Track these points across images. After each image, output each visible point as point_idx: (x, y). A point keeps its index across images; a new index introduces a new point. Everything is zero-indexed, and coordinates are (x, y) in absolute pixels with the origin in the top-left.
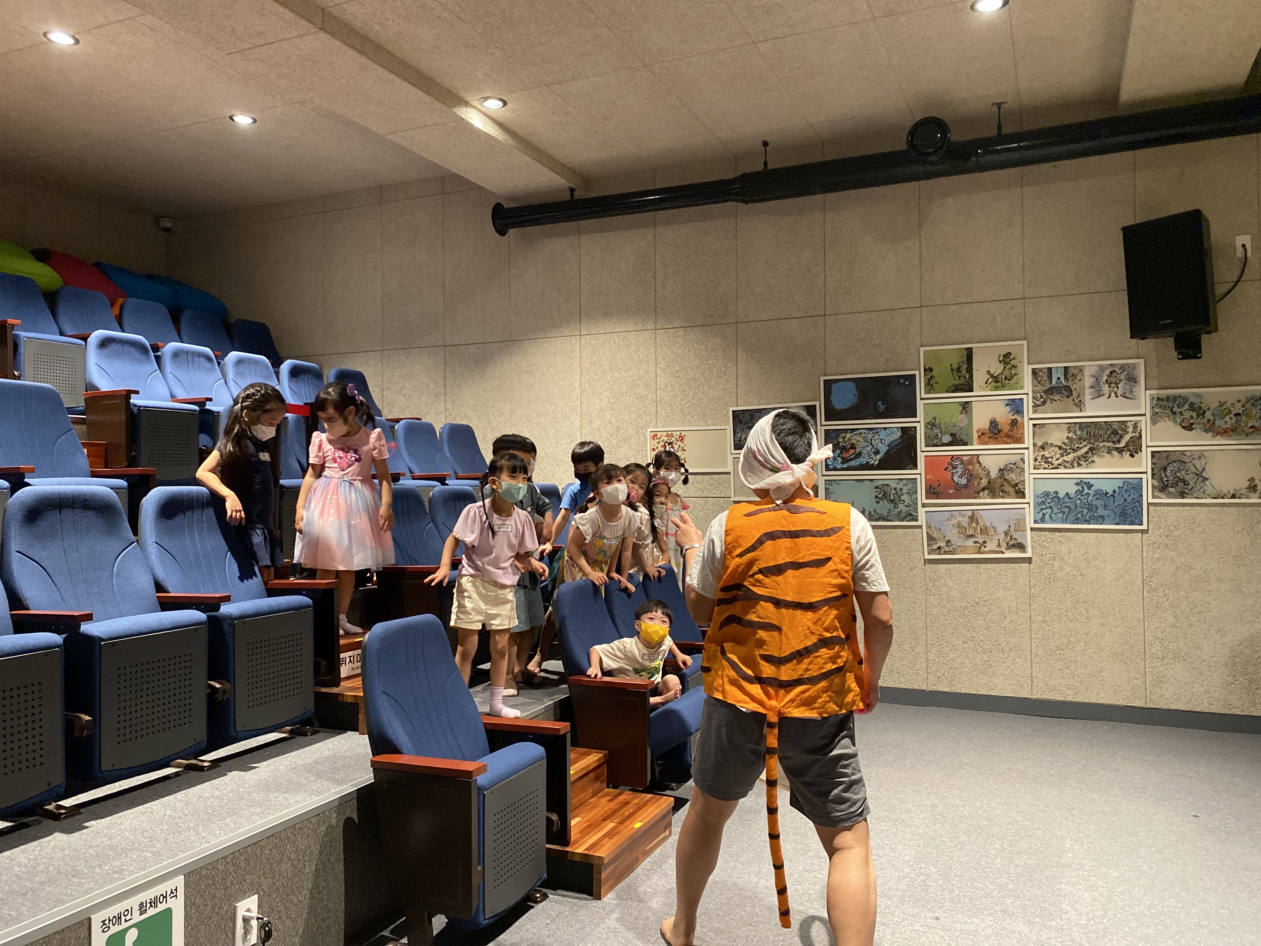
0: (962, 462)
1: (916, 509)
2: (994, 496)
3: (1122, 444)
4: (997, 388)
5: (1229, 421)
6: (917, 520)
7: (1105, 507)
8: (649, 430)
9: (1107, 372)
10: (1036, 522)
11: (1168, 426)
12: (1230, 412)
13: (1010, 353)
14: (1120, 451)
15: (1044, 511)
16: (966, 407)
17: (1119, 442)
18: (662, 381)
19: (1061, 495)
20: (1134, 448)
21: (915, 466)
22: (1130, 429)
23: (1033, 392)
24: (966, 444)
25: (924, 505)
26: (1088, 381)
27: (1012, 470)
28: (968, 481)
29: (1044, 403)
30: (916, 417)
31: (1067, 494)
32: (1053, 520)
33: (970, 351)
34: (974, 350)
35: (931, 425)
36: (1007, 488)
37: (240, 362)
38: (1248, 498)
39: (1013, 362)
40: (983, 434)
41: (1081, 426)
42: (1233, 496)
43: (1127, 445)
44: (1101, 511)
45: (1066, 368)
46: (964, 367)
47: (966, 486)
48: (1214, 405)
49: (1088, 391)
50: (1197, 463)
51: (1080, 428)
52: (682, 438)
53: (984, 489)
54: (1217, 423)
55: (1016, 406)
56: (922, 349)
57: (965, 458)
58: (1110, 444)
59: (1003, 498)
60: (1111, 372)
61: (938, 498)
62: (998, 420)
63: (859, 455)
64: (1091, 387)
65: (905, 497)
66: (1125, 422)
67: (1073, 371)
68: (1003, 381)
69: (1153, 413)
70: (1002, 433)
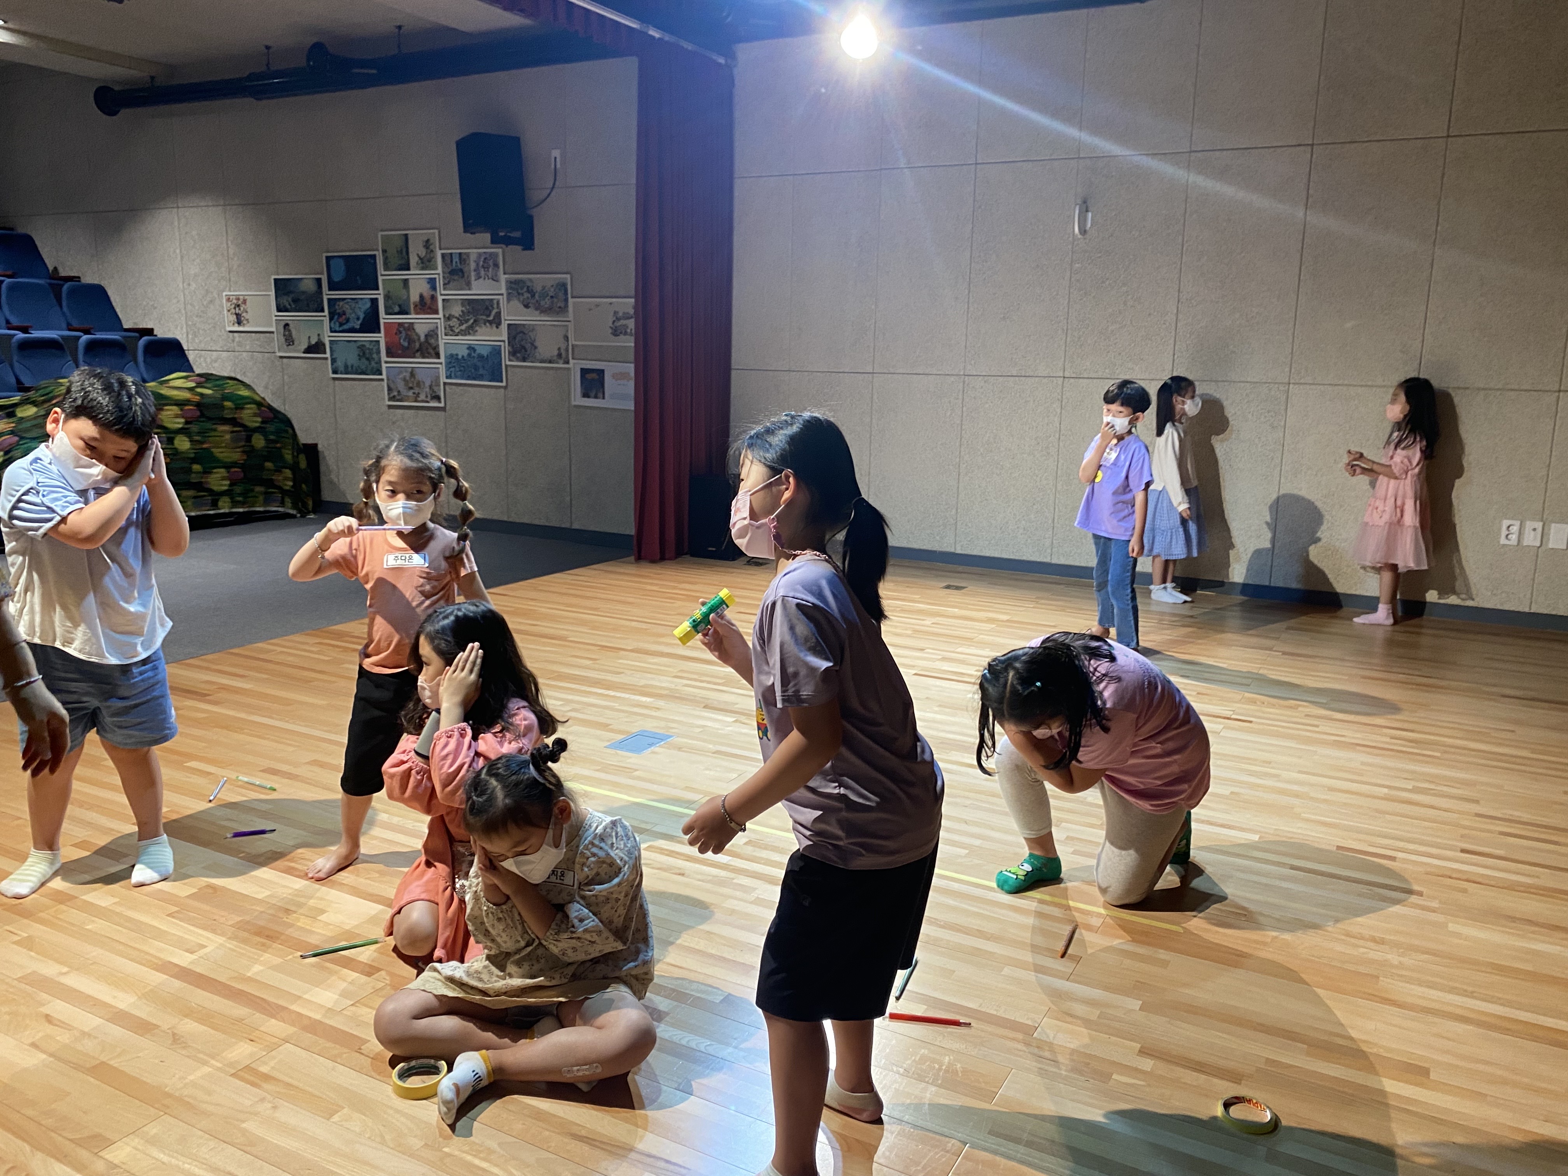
0: (404, 328)
1: (381, 366)
2: (424, 357)
3: (491, 318)
4: (423, 269)
5: (546, 302)
6: (381, 374)
7: (483, 367)
8: (224, 294)
9: (482, 258)
10: (447, 378)
11: (516, 304)
12: (548, 295)
13: (427, 240)
14: (491, 322)
15: (453, 369)
16: (406, 282)
17: (489, 316)
18: (231, 251)
19: (460, 357)
20: (497, 322)
21: (379, 332)
22: (495, 306)
23: (443, 272)
24: (407, 313)
25: (386, 362)
26: (473, 265)
27: (431, 336)
28: (409, 344)
29: (449, 282)
30: (377, 289)
31: (463, 357)
32: (456, 377)
33: (406, 237)
34: (409, 237)
35: (387, 297)
36: (431, 351)
38: (557, 363)
39: (431, 247)
40: (416, 306)
41: (470, 301)
42: (550, 362)
43: (494, 319)
44: (481, 372)
45: (460, 254)
46: (404, 250)
47: (408, 348)
48: (539, 288)
49: (473, 274)
50: (530, 334)
51: (469, 304)
52: (245, 302)
53: (418, 351)
54: (542, 303)
55: (433, 284)
56: (380, 234)
57: (406, 325)
58: (484, 317)
59: (428, 358)
60: (485, 259)
61: (393, 357)
62: (424, 295)
63: (348, 320)
64: (475, 270)
65: (375, 356)
66: (492, 300)
67: (464, 257)
68: (426, 263)
69: (509, 294)
70: (426, 306)
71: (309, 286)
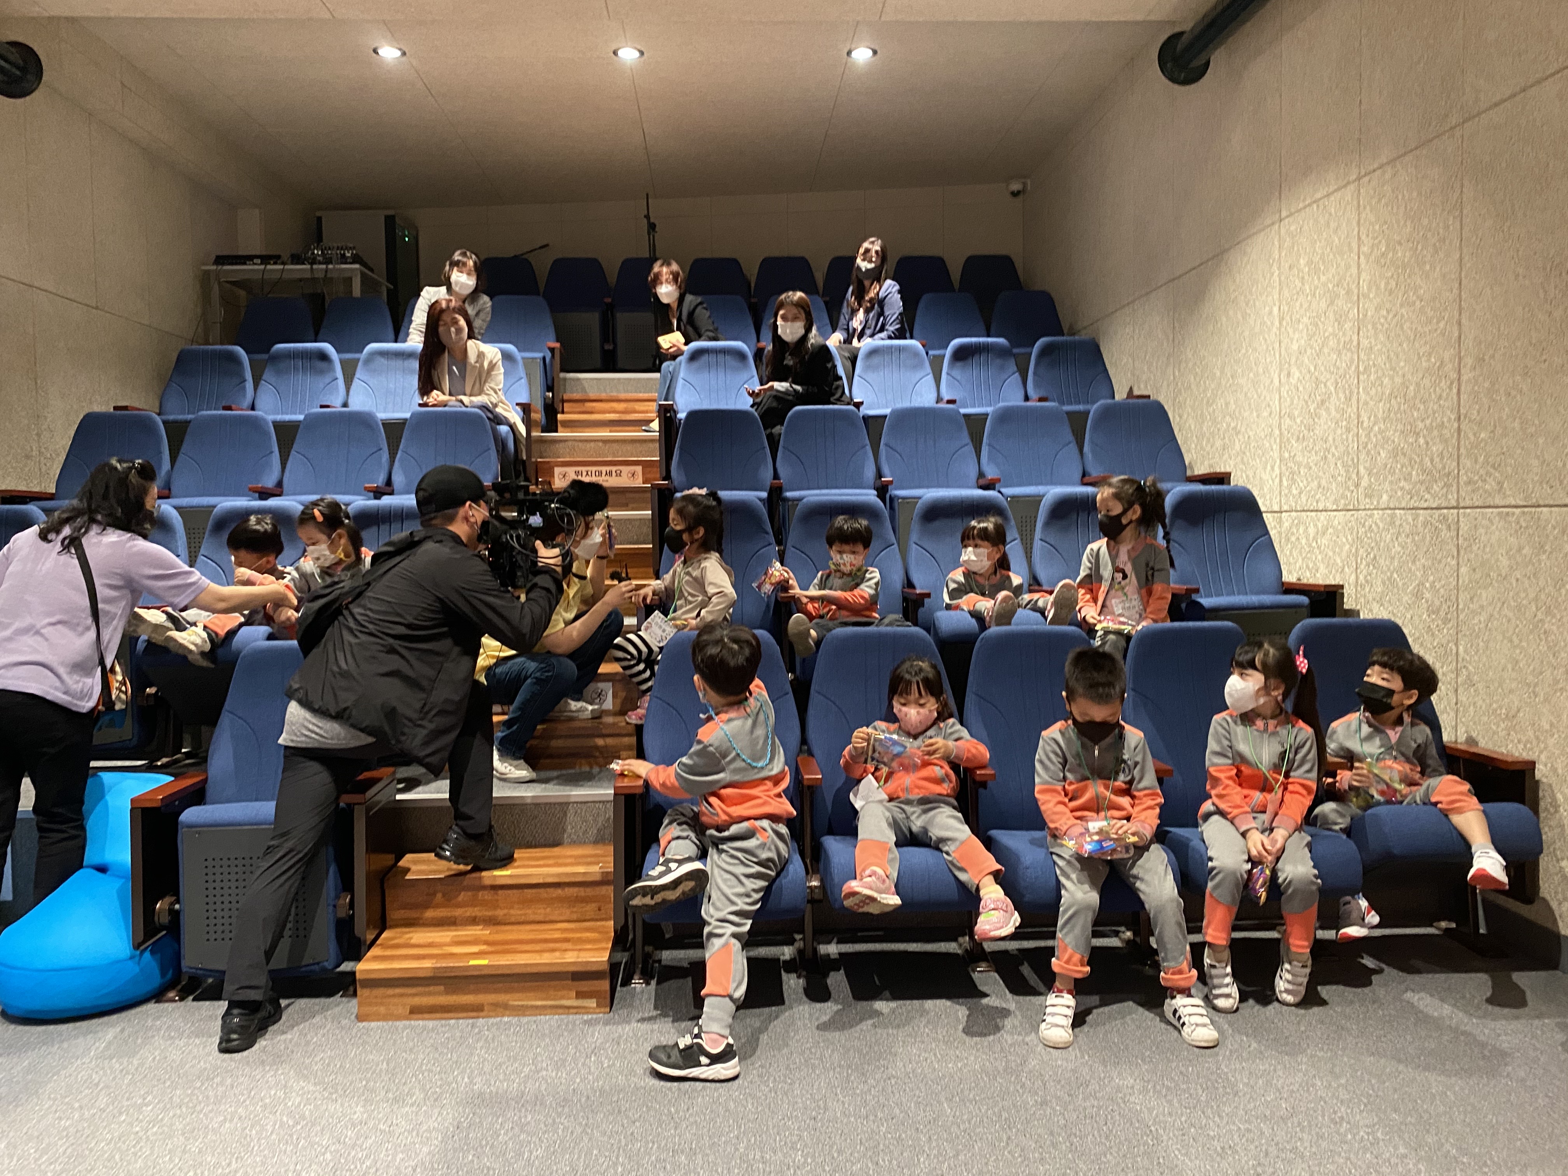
37: (873, 352)
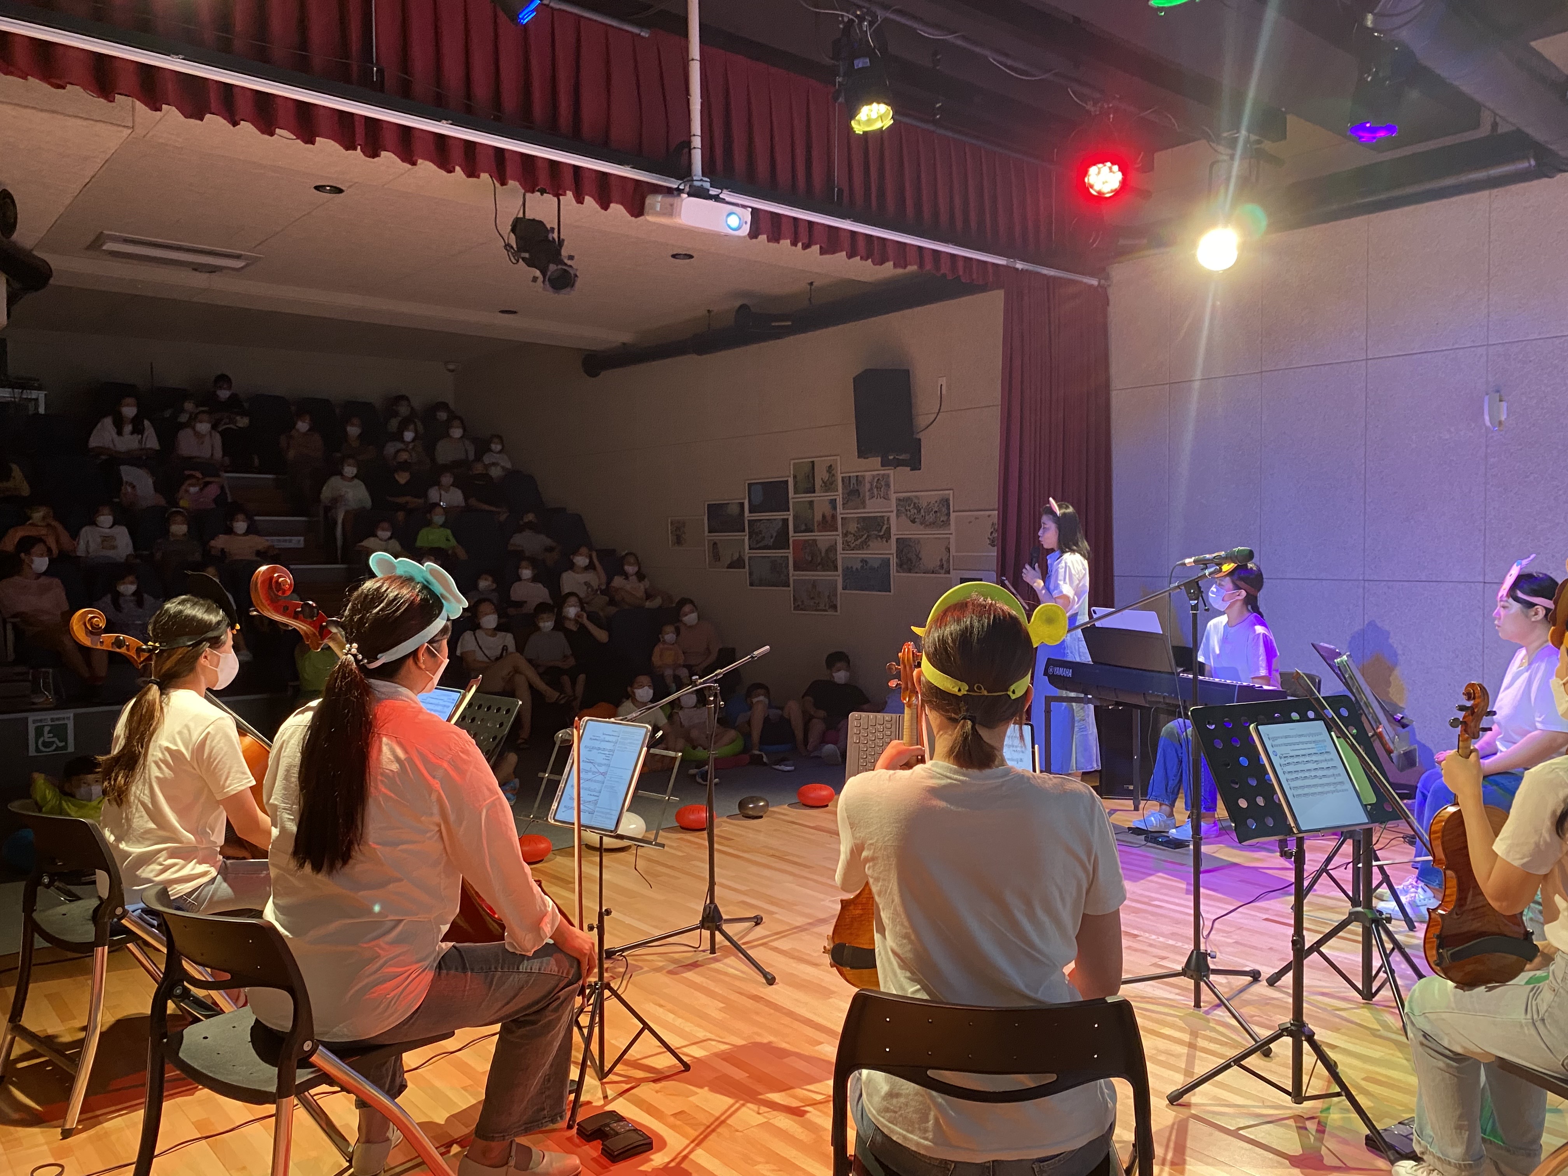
0: (809, 544)
1: (789, 579)
2: (824, 571)
3: (882, 533)
4: (826, 491)
5: (930, 517)
6: (789, 586)
7: (874, 579)
9: (876, 480)
10: (844, 589)
11: (904, 520)
12: (932, 511)
13: (831, 466)
14: (882, 537)
15: (849, 581)
16: (811, 503)
17: (880, 531)
19: (854, 569)
21: (789, 548)
22: (886, 522)
23: (843, 493)
24: (811, 531)
25: (793, 575)
26: (868, 486)
27: (831, 551)
28: (812, 559)
29: (847, 502)
30: (788, 510)
31: (857, 570)
32: (852, 589)
33: (813, 462)
34: (815, 463)
35: (795, 517)
36: (830, 564)
38: (940, 574)
39: (833, 472)
40: (819, 524)
41: (864, 518)
42: (933, 572)
43: (885, 534)
44: (872, 582)
45: (857, 476)
46: (811, 475)
47: (811, 562)
48: (925, 505)
49: (867, 494)
50: (916, 546)
51: (863, 521)
52: (684, 524)
53: (819, 564)
54: (927, 517)
55: (833, 502)
56: (792, 462)
57: (811, 541)
58: (876, 533)
59: (828, 570)
60: (879, 480)
61: (799, 571)
62: (827, 514)
63: (764, 539)
64: (869, 491)
65: (784, 570)
66: (883, 517)
67: (860, 479)
68: (829, 485)
69: (898, 510)
70: (829, 523)
71: (734, 510)
